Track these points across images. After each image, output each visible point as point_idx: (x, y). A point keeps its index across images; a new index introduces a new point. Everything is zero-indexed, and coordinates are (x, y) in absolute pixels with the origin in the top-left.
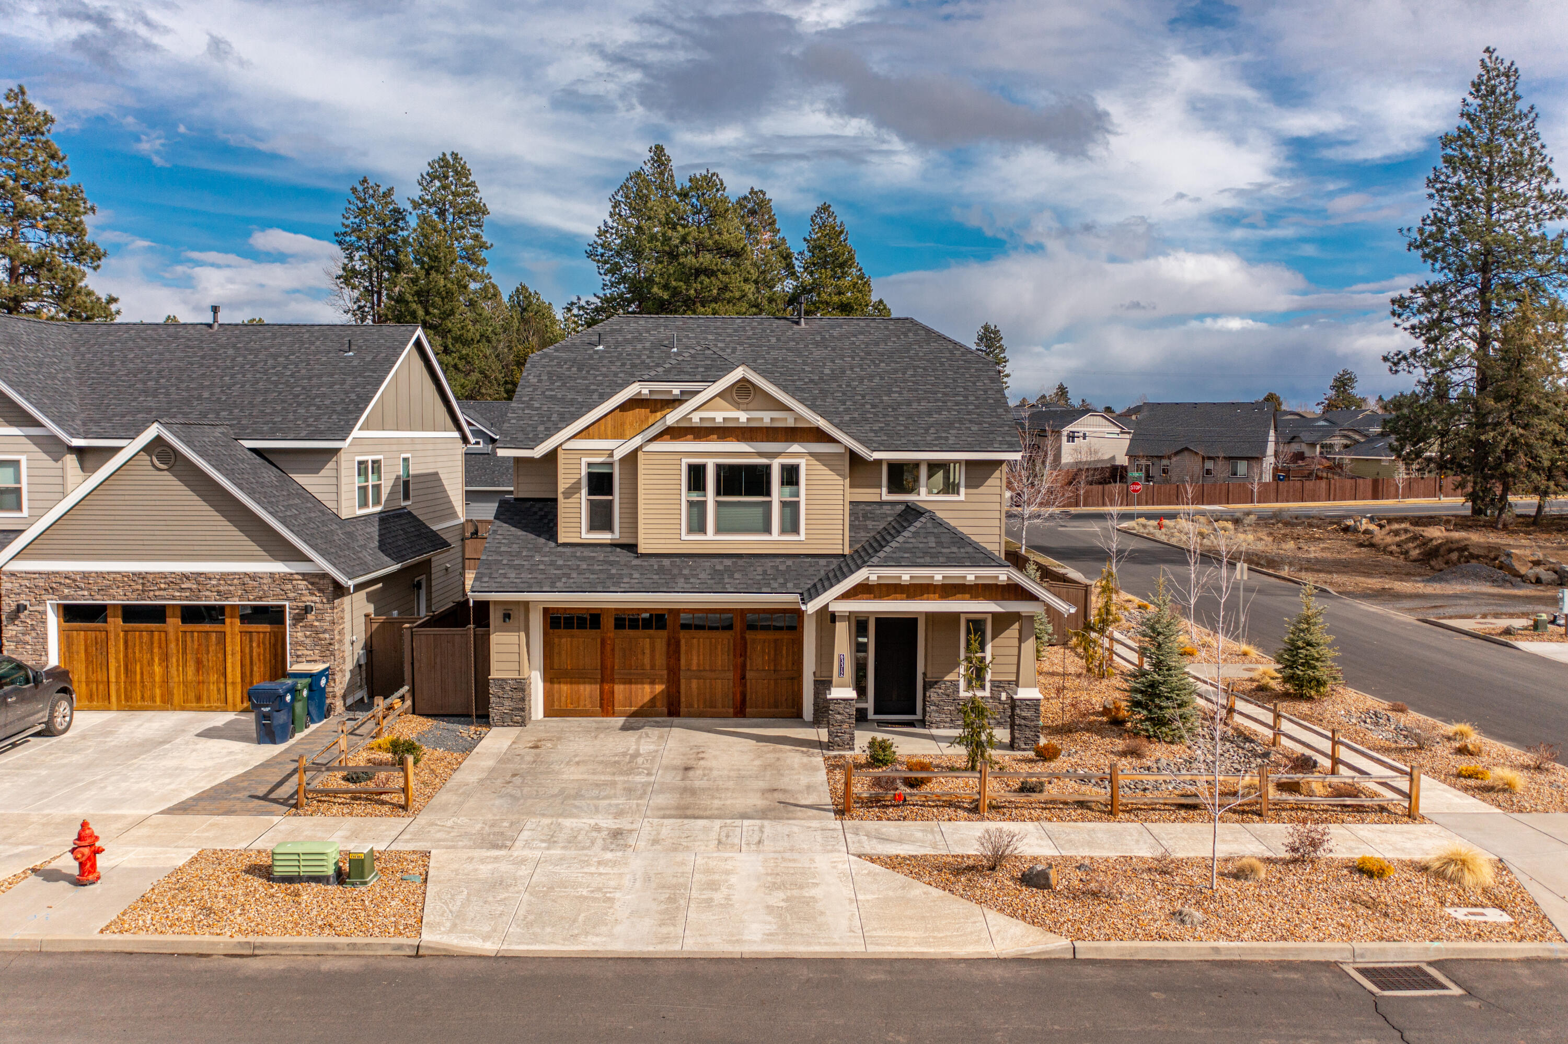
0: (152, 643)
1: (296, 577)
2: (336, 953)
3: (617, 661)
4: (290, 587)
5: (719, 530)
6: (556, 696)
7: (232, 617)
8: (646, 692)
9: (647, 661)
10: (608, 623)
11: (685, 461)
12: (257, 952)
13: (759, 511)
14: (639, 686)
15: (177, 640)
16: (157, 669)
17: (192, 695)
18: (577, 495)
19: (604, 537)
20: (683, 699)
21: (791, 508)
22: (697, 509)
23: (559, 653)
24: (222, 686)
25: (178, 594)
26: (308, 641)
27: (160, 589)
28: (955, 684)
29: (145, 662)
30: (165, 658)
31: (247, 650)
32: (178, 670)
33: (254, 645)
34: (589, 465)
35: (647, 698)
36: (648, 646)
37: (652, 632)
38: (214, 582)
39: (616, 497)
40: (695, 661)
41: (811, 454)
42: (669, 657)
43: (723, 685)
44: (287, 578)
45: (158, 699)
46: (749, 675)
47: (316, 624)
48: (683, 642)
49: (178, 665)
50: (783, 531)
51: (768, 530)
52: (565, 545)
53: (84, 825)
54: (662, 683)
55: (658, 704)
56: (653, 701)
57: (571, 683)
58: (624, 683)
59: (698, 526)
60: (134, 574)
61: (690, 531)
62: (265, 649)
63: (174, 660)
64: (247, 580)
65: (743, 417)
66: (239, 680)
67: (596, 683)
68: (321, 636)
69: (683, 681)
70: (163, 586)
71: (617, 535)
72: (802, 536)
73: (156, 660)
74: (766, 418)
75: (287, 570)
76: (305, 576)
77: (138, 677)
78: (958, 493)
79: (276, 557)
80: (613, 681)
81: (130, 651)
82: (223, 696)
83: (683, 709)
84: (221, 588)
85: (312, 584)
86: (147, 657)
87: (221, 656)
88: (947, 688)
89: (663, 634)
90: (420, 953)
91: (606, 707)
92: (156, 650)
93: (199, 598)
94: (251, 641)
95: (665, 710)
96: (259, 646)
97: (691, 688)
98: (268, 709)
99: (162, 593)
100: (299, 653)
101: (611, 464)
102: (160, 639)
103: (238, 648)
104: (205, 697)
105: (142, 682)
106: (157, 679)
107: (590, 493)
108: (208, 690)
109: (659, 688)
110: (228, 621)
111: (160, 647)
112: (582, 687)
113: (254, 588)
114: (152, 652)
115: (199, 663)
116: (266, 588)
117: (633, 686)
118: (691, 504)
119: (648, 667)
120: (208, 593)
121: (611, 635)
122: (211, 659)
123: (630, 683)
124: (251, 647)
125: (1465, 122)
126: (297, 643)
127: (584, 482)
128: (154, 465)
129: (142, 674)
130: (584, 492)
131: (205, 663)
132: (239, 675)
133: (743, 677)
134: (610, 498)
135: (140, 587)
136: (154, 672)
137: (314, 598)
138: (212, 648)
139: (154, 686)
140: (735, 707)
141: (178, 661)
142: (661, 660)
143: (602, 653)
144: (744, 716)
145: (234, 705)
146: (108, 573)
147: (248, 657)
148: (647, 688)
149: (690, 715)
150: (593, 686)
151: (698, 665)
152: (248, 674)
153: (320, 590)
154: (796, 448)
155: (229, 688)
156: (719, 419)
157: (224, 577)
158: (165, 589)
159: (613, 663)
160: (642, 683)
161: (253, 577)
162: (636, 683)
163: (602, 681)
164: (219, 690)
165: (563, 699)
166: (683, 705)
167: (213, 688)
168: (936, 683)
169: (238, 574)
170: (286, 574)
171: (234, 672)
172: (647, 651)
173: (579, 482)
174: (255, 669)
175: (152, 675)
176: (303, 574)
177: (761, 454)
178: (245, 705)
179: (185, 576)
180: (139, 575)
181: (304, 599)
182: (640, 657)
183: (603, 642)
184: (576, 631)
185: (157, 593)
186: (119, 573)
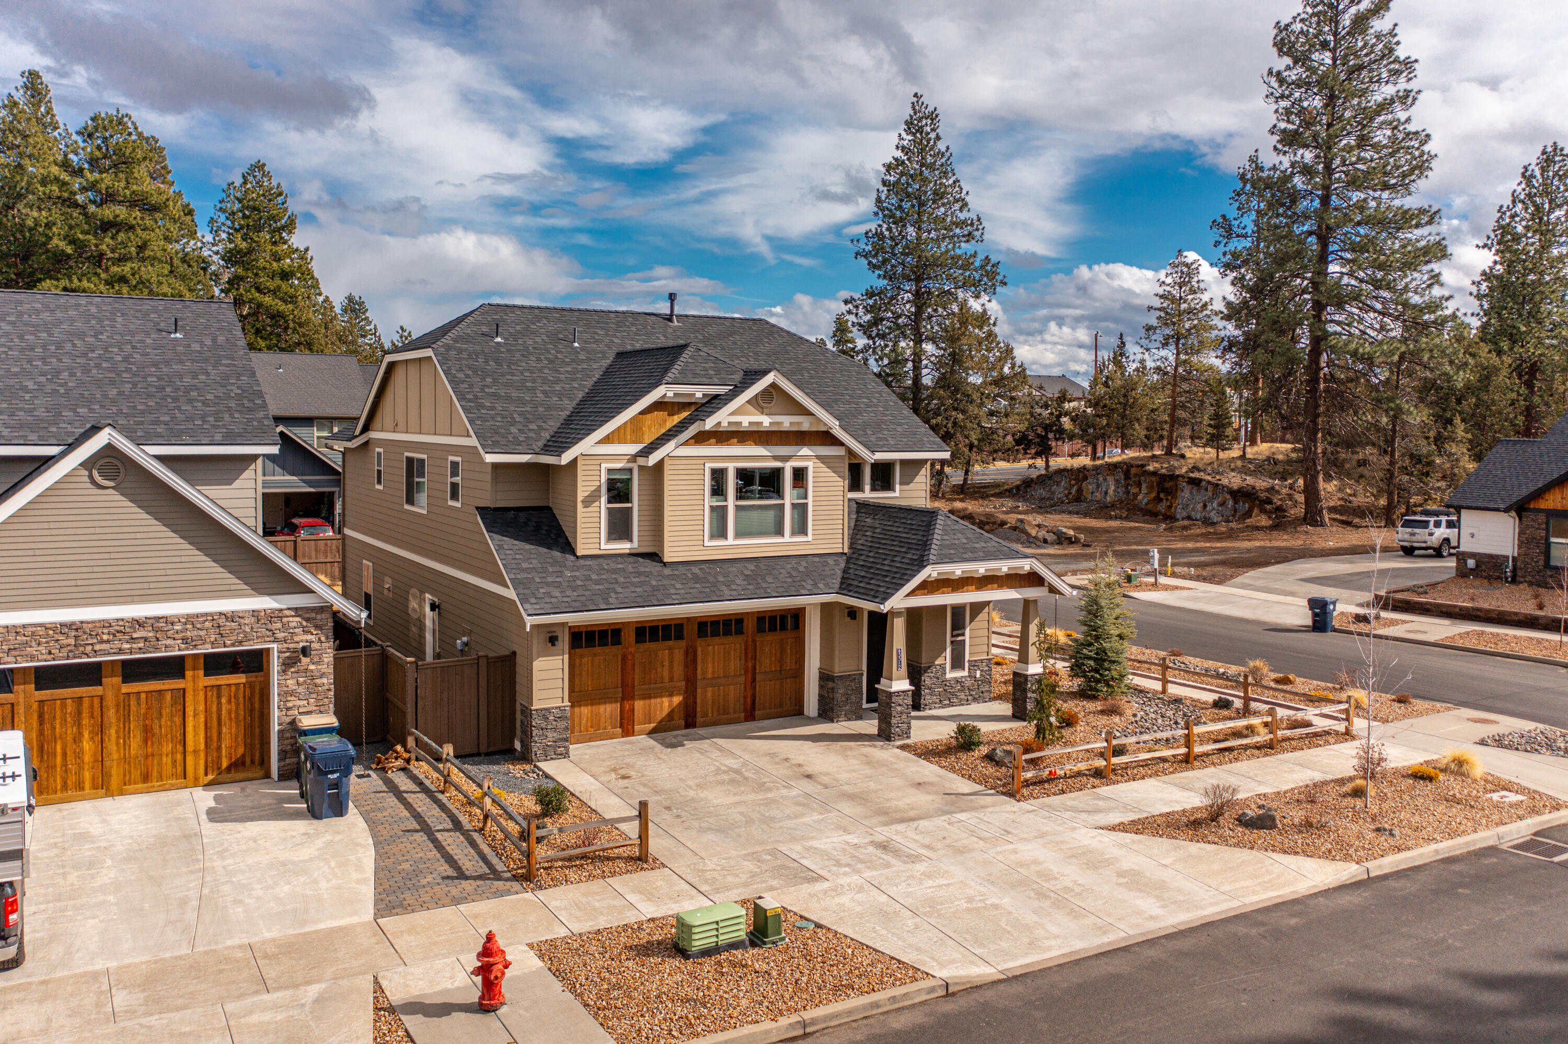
0: (79, 713)
1: (287, 613)
2: (880, 1010)
3: (636, 677)
4: (279, 625)
5: (738, 535)
6: (577, 720)
7: (194, 669)
8: (665, 705)
9: (666, 673)
10: (629, 637)
11: (709, 465)
12: (808, 1030)
13: (771, 514)
14: (658, 700)
15: (118, 705)
16: (87, 746)
17: (136, 774)
18: (597, 504)
19: (623, 547)
20: (699, 709)
21: (801, 510)
22: (720, 513)
23: (581, 674)
24: (179, 757)
25: (127, 646)
26: (301, 689)
27: (102, 642)
28: (942, 666)
29: (70, 738)
30: (101, 730)
31: (214, 708)
32: (118, 744)
33: (224, 700)
34: (610, 471)
35: (666, 711)
36: (667, 658)
37: (671, 643)
38: (178, 627)
39: (635, 504)
40: (710, 670)
41: (818, 457)
42: (686, 666)
43: (734, 692)
44: (276, 615)
45: (87, 785)
46: (758, 677)
47: (312, 667)
48: (699, 649)
49: (118, 738)
50: (793, 533)
51: (780, 532)
52: (585, 557)
53: (490, 937)
54: (679, 694)
55: (676, 717)
56: (670, 715)
57: (592, 704)
58: (644, 699)
59: (720, 532)
60: (62, 625)
61: (712, 537)
62: (237, 705)
63: (113, 731)
64: (222, 621)
65: (766, 421)
66: (202, 746)
67: (616, 702)
68: (318, 681)
69: (699, 691)
70: (105, 637)
71: (635, 544)
72: (810, 537)
73: (86, 734)
74: (787, 422)
75: (275, 605)
76: (297, 611)
77: (59, 759)
78: (894, 490)
79: (260, 590)
80: (633, 698)
81: (47, 726)
82: (180, 769)
83: (699, 720)
84: (189, 634)
85: (307, 620)
86: (71, 731)
87: (178, 720)
88: (937, 671)
89: (683, 643)
90: (950, 991)
91: (626, 727)
92: (85, 721)
93: (157, 649)
94: (219, 697)
95: (683, 722)
96: (229, 701)
97: (706, 696)
98: (336, 776)
99: (104, 646)
100: (290, 705)
101: (630, 470)
102: (92, 706)
103: (202, 707)
104: (155, 774)
105: (65, 764)
106: (87, 758)
107: (609, 502)
108: (160, 764)
109: (677, 700)
110: (189, 674)
111: (92, 716)
112: (602, 708)
113: (232, 630)
114: (79, 725)
115: (147, 733)
116: (248, 629)
117: (653, 701)
118: (712, 508)
119: (667, 680)
120: (169, 642)
121: (632, 650)
122: (165, 724)
123: (649, 697)
124: (219, 704)
125: (899, 154)
126: (286, 693)
127: (604, 490)
128: (93, 482)
129: (64, 755)
130: (604, 499)
131: (157, 730)
132: (202, 740)
133: (754, 680)
134: (629, 505)
135: (72, 641)
136: (82, 750)
137: (309, 637)
138: (166, 711)
139: (81, 767)
140: (745, 710)
141: (117, 732)
142: (679, 671)
143: (623, 669)
144: (754, 719)
145: (196, 779)
146: (24, 626)
147: (215, 716)
148: (666, 701)
149: (706, 725)
150: (614, 705)
151: (713, 673)
152: (215, 738)
153: (317, 627)
154: (805, 451)
155: (190, 759)
156: (745, 424)
157: (190, 619)
158: (108, 641)
159: (633, 679)
160: (661, 697)
161: (231, 617)
162: (656, 697)
163: (623, 699)
164: (174, 762)
165: (584, 722)
166: (699, 715)
167: (167, 761)
168: (929, 667)
169: (211, 614)
170: (273, 610)
171: (195, 737)
172: (666, 663)
173: (598, 489)
174: (224, 730)
175: (79, 755)
176: (296, 609)
177: (776, 458)
178: (210, 777)
179: (139, 623)
180: (70, 626)
181: (296, 639)
182: (659, 670)
183: (624, 658)
184: (598, 649)
185: (97, 647)
186: (41, 625)
